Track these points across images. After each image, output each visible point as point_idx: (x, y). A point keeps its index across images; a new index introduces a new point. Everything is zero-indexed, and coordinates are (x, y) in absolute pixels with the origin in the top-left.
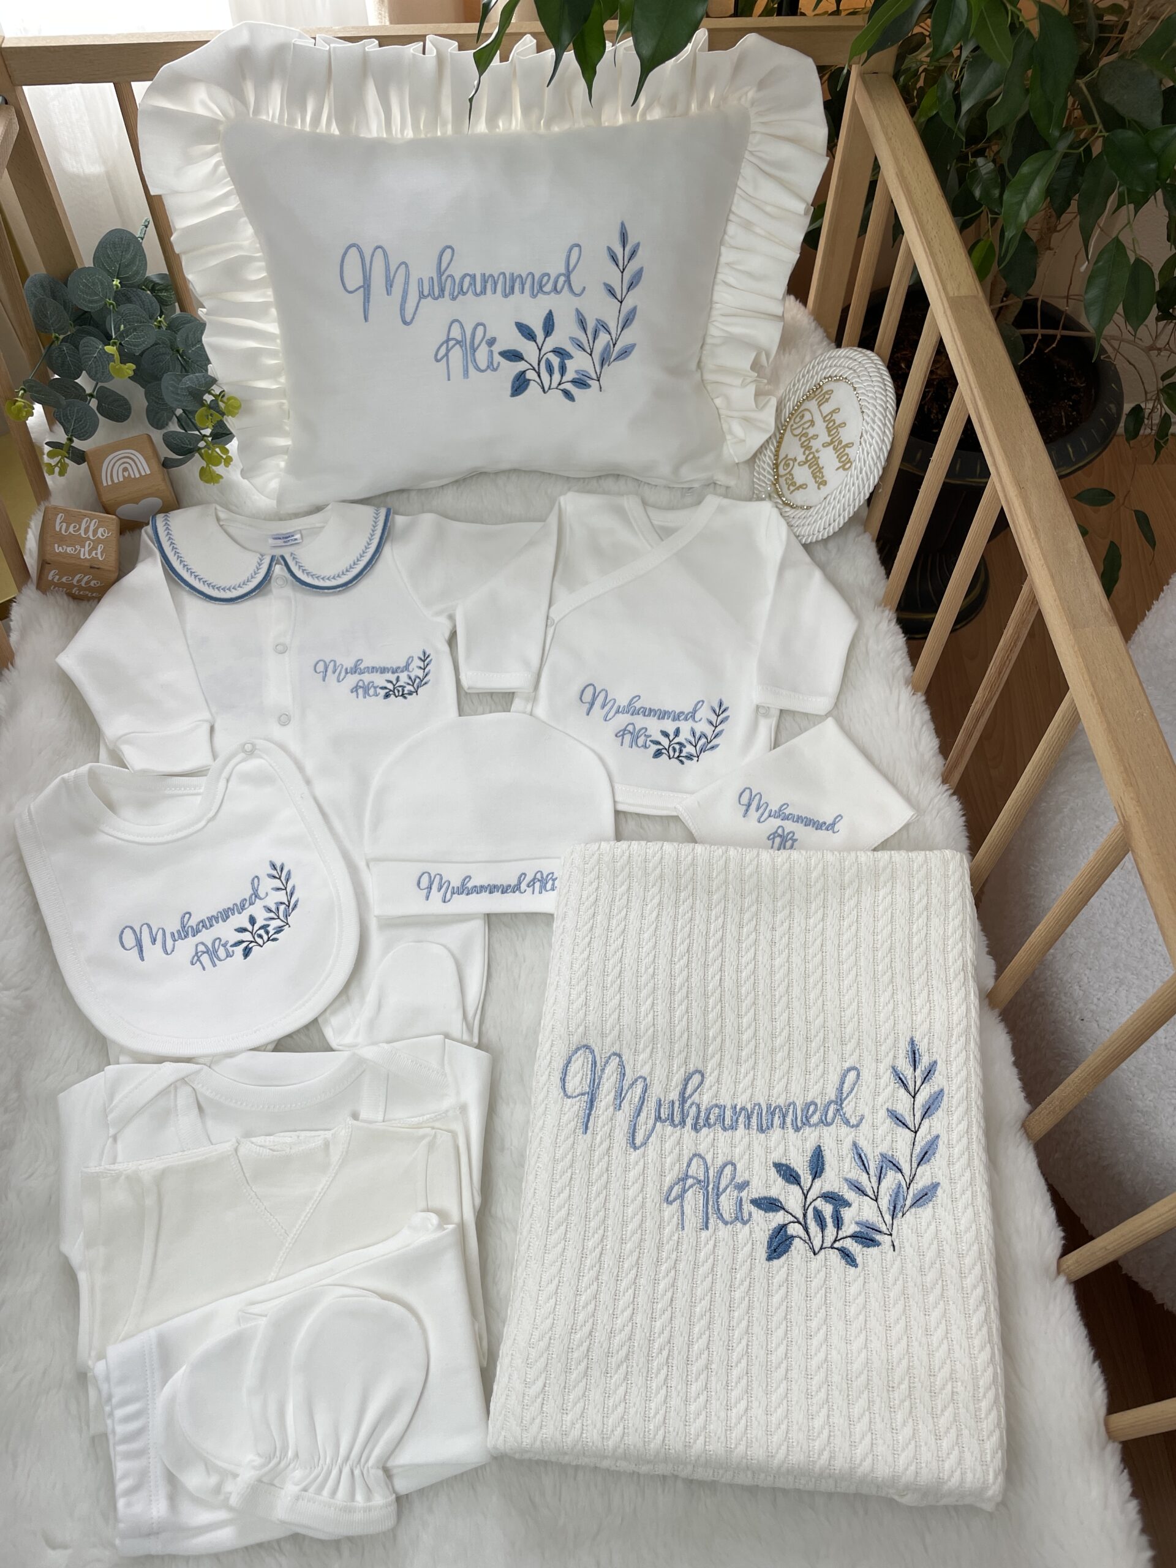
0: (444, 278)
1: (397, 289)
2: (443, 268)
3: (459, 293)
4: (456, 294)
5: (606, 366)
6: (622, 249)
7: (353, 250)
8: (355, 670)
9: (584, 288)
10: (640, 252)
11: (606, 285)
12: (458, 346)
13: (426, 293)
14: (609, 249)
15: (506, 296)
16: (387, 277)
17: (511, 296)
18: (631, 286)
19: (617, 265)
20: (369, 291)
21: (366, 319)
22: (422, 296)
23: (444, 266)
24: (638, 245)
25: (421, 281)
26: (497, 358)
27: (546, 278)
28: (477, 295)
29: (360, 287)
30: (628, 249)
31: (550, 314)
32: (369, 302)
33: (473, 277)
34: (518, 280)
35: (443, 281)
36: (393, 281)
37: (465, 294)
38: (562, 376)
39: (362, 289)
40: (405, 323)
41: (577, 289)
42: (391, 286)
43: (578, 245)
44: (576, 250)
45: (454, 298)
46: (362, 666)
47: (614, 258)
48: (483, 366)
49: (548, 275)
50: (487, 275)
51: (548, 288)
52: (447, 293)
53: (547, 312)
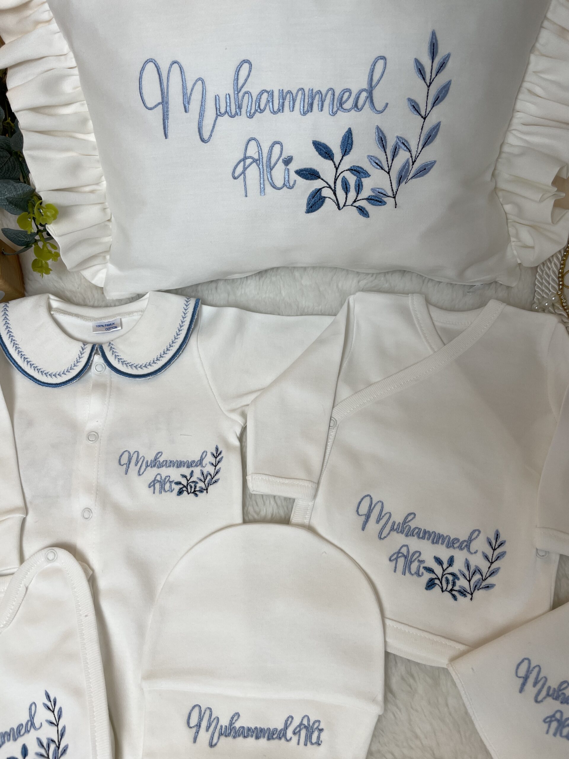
0: (241, 94)
1: (195, 106)
2: (240, 85)
3: (256, 111)
4: (253, 111)
5: (403, 184)
6: (430, 62)
7: (151, 66)
8: (155, 463)
9: (387, 104)
10: (450, 65)
11: (410, 100)
12: (254, 164)
13: (223, 110)
14: (417, 61)
15: (305, 114)
16: (184, 94)
17: (310, 114)
18: (437, 100)
19: (424, 79)
20: (168, 108)
21: (166, 136)
22: (219, 114)
23: (241, 81)
24: (448, 56)
25: (217, 98)
26: (294, 177)
27: (346, 95)
28: (274, 113)
29: (159, 104)
30: (437, 60)
31: (349, 132)
32: (168, 118)
33: (271, 94)
34: (317, 96)
35: (240, 98)
36: (190, 99)
37: (262, 111)
38: (358, 194)
39: (161, 106)
40: (203, 140)
41: (379, 106)
42: (189, 103)
43: (383, 58)
44: (381, 63)
45: (251, 116)
46: (161, 459)
47: (421, 71)
48: (279, 183)
49: (349, 91)
50: (285, 91)
51: (348, 105)
52: (244, 110)
53: (346, 130)
